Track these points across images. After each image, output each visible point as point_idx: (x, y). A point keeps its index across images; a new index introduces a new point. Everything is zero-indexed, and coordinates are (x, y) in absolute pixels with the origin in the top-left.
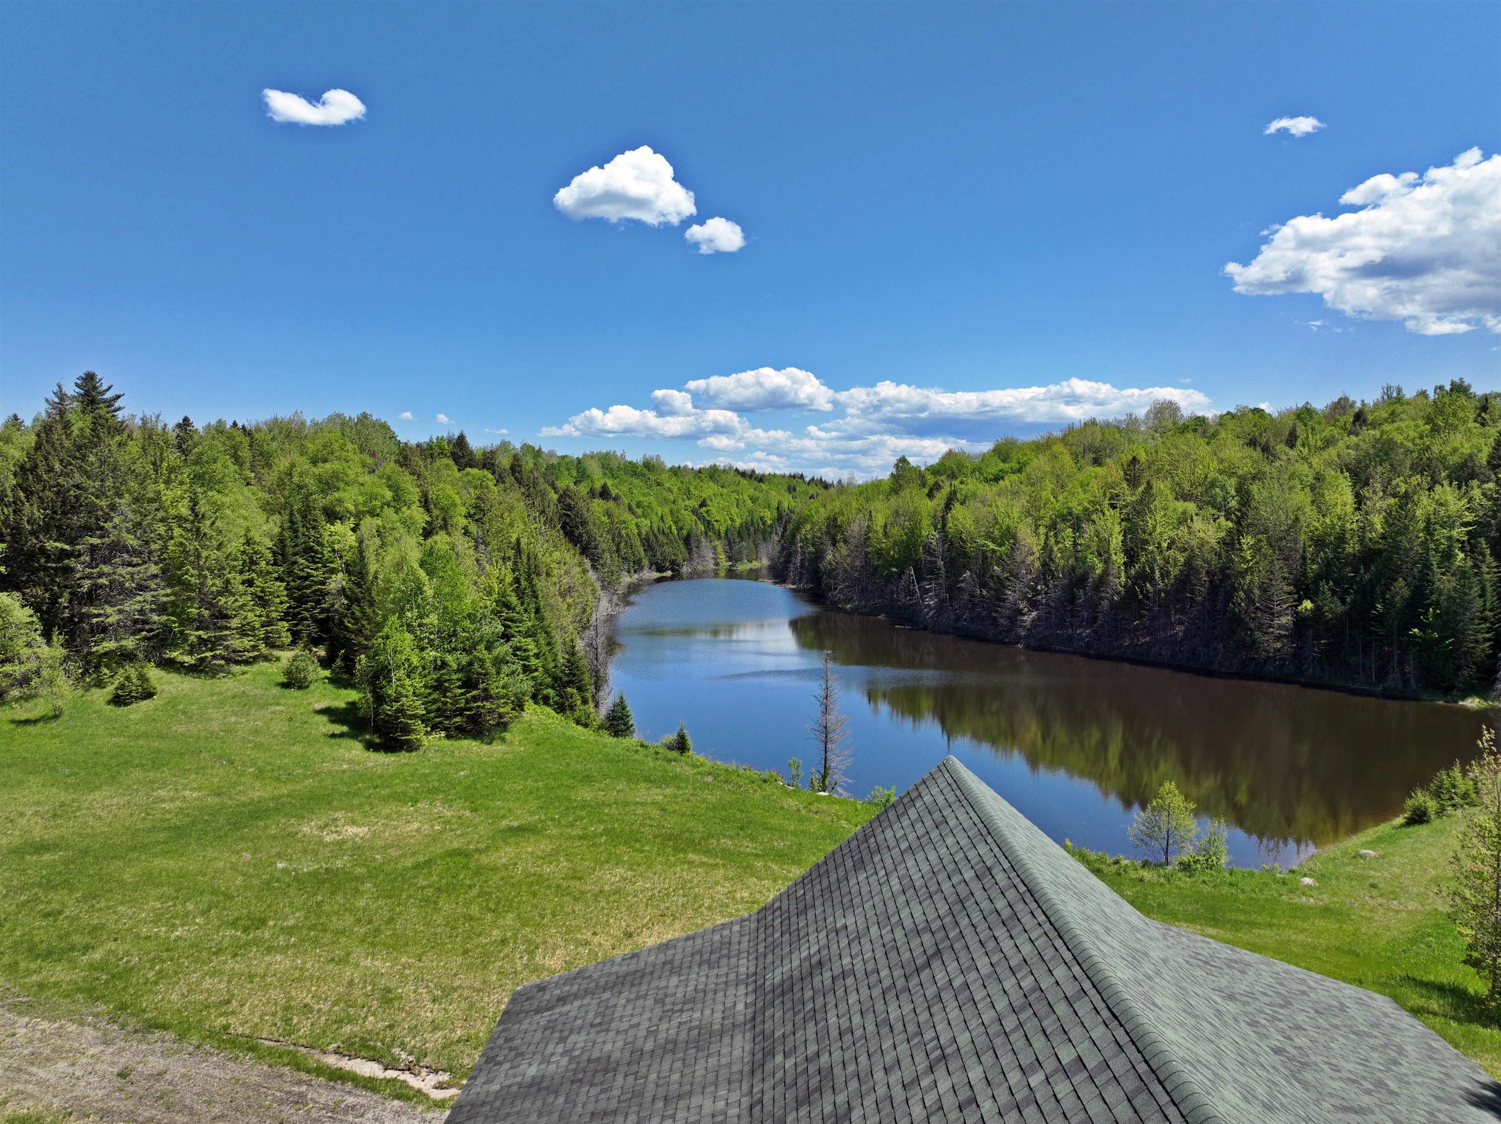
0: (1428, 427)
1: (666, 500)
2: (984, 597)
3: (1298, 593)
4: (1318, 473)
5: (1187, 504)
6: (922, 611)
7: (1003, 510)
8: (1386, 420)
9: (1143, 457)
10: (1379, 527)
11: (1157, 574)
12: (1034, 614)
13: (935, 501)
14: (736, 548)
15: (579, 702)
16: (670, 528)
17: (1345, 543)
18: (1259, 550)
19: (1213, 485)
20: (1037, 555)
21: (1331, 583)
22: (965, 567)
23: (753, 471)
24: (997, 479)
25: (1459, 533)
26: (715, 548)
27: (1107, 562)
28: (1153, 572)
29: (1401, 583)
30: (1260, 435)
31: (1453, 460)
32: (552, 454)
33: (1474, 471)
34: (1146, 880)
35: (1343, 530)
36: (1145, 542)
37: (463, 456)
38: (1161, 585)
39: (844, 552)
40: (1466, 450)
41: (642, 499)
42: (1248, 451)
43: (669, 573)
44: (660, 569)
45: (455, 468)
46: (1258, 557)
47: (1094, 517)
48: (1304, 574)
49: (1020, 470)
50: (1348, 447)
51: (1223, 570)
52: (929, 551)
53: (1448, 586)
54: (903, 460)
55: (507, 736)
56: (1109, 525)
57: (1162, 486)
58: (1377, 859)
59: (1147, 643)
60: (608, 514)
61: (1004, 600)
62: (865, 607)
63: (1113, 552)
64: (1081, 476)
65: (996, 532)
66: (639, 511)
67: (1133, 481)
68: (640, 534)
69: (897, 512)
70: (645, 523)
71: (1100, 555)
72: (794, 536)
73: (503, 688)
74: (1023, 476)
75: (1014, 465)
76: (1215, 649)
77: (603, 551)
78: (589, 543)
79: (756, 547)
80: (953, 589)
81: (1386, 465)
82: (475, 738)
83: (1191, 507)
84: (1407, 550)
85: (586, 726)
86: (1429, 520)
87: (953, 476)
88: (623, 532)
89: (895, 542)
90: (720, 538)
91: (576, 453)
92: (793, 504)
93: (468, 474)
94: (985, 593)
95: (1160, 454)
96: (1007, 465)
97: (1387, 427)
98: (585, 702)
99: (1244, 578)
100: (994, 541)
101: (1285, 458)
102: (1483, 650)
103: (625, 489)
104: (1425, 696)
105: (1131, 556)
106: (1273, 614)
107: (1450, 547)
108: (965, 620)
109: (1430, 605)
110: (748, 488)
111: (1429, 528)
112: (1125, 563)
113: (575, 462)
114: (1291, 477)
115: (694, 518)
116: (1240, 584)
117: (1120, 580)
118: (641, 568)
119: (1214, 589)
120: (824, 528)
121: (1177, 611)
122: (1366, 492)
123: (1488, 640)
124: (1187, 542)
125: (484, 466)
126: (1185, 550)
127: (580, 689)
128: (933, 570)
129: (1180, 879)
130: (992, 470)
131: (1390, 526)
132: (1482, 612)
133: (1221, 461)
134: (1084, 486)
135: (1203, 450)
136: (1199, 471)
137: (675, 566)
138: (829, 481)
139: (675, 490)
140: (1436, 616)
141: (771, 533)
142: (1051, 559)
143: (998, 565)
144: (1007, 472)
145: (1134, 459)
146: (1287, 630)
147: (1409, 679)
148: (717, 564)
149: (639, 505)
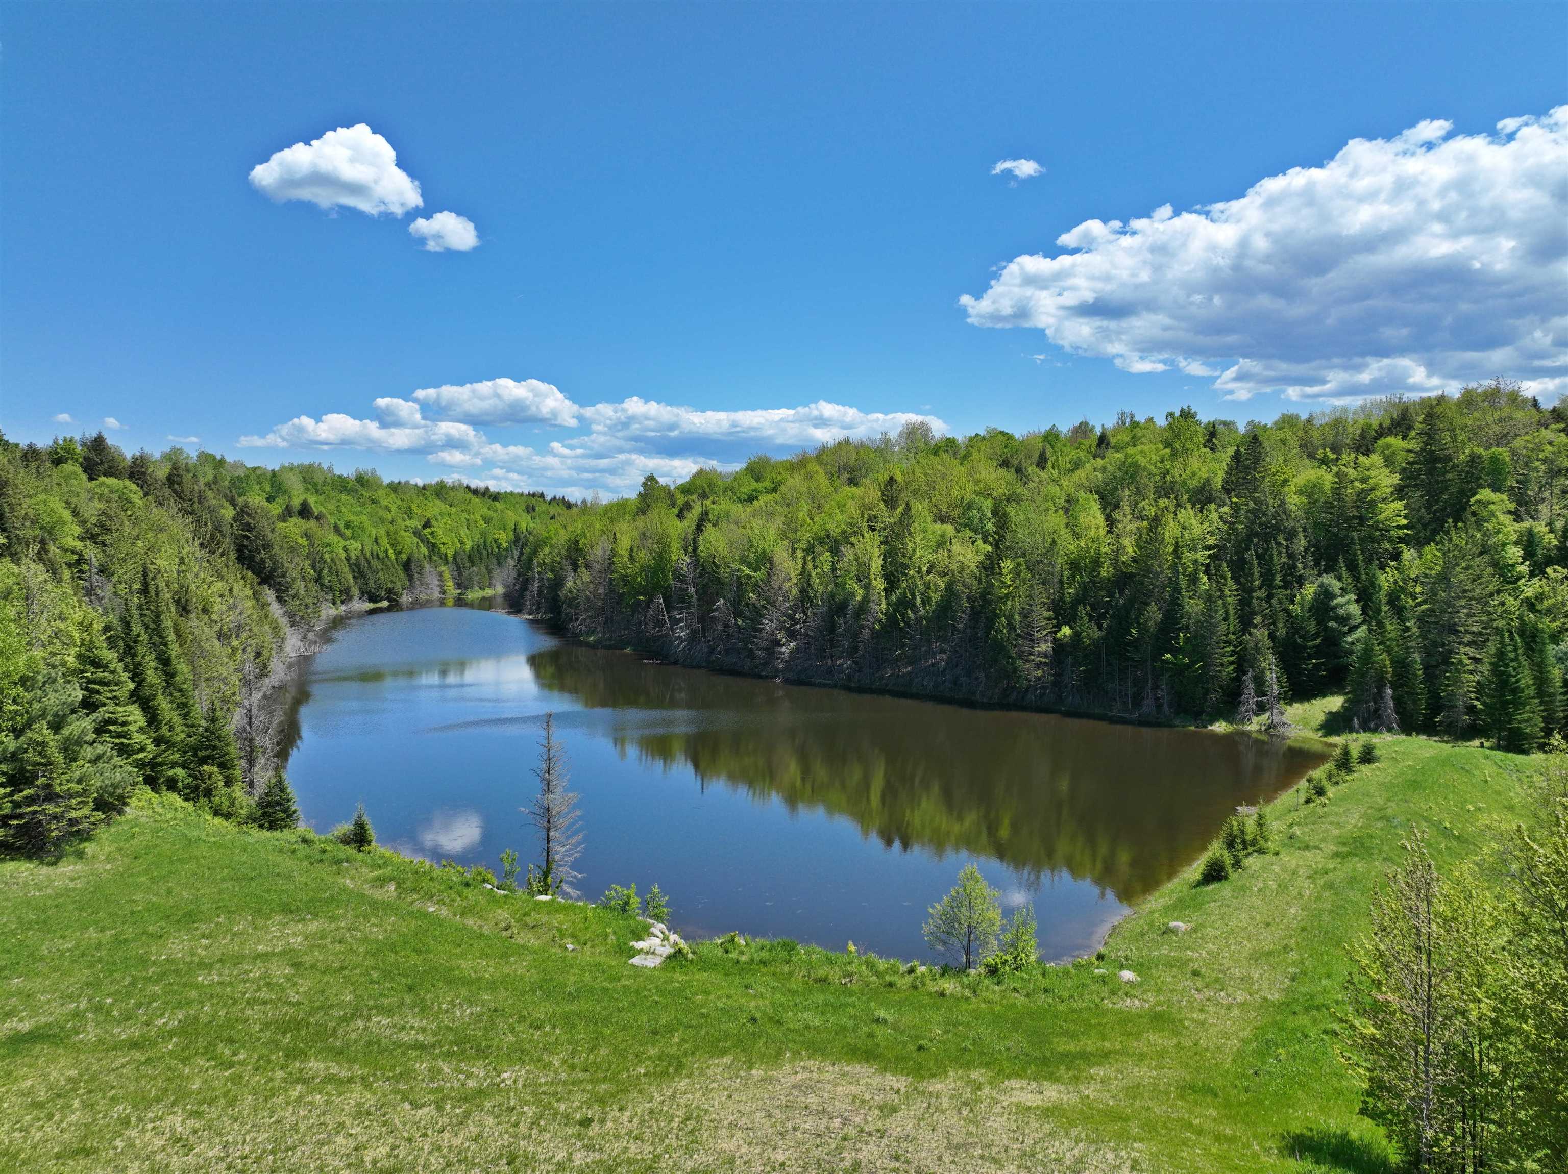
0: (1168, 450)
1: (382, 520)
2: (739, 626)
3: (1056, 618)
4: (1069, 496)
5: (945, 526)
6: (672, 643)
7: (758, 532)
8: (1128, 444)
9: (899, 477)
10: (1130, 550)
11: (918, 600)
12: (793, 645)
13: (686, 523)
14: (465, 574)
15: (221, 784)
16: (386, 551)
17: (1099, 566)
18: (1018, 574)
19: (969, 507)
20: (795, 581)
21: (1088, 608)
22: (718, 595)
23: (487, 489)
24: (751, 499)
25: (1202, 556)
26: (440, 574)
27: (867, 587)
28: (914, 597)
29: (1153, 607)
30: (1012, 456)
31: (1194, 483)
32: (239, 465)
33: (1211, 495)
34: (948, 992)
35: (1099, 554)
36: (906, 566)
37: (102, 463)
38: (922, 612)
39: (586, 577)
40: (1204, 474)
41: (353, 518)
42: (1002, 472)
43: (385, 604)
44: (373, 599)
45: (84, 477)
46: (1018, 582)
47: (853, 539)
48: (1061, 599)
49: (774, 490)
50: (1095, 470)
51: (983, 595)
52: (679, 577)
53: (1196, 609)
54: (651, 478)
55: (89, 848)
56: (869, 548)
57: (920, 507)
58: (1190, 933)
59: (909, 673)
60: (307, 535)
61: (760, 631)
62: (610, 639)
63: (873, 577)
64: (838, 497)
65: (752, 556)
66: (348, 532)
67: (890, 502)
68: (348, 559)
69: (644, 534)
70: (355, 546)
71: (860, 580)
72: (530, 560)
73: (79, 782)
74: (777, 496)
75: (768, 484)
76: (977, 678)
77: (294, 580)
78: (274, 570)
79: (490, 572)
80: (705, 619)
81: (1132, 488)
82: (29, 858)
83: (949, 529)
84: (1157, 575)
85: (227, 816)
86: (1177, 543)
87: (704, 496)
88: (327, 557)
89: (642, 567)
90: (446, 562)
91: (272, 465)
92: (532, 525)
93: (102, 484)
94: (740, 622)
95: (917, 474)
96: (760, 485)
97: (1130, 450)
98: (228, 783)
99: (1005, 604)
100: (749, 565)
101: (1037, 480)
102: (1228, 673)
103: (331, 506)
104: (1177, 722)
105: (892, 581)
106: (1032, 640)
107: (1196, 570)
108: (720, 653)
109: (1180, 629)
110: (480, 507)
111: (1177, 554)
112: (885, 589)
113: (269, 475)
114: (1046, 499)
115: (416, 540)
116: (1001, 610)
117: (880, 607)
118: (350, 598)
119: (975, 615)
120: (564, 552)
121: (938, 639)
122: (1117, 515)
123: (1232, 663)
124: (947, 567)
125: (131, 476)
126: (945, 574)
127: (223, 766)
128: (684, 598)
129: (987, 987)
130: (746, 490)
131: (1140, 548)
132: (1226, 635)
133: (977, 482)
134: (841, 506)
135: (958, 471)
136: (955, 492)
137: (391, 595)
138: (572, 500)
139: (394, 508)
140: (1187, 640)
141: (506, 557)
142: (809, 585)
143: (754, 592)
144: (761, 492)
145: (891, 478)
146: (1046, 656)
147: (1162, 705)
148: (443, 592)
149: (348, 525)
